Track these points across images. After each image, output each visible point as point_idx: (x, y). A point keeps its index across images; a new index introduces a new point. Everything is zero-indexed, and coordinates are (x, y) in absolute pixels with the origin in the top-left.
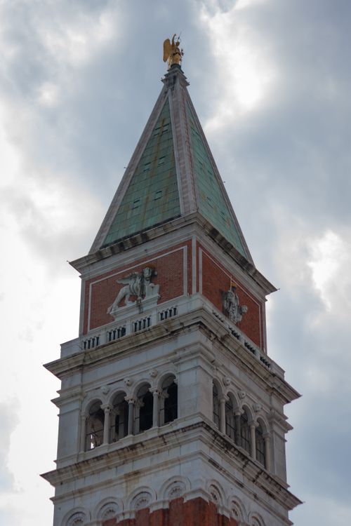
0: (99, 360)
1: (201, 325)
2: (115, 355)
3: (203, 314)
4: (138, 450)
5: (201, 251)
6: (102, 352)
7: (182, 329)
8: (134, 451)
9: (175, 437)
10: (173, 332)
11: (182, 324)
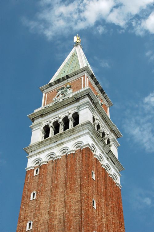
0: (49, 112)
1: (88, 95)
2: (55, 110)
3: (89, 91)
4: (63, 135)
5: (88, 79)
6: (50, 109)
7: (81, 97)
8: (61, 136)
9: (78, 129)
10: (78, 99)
11: (81, 95)
